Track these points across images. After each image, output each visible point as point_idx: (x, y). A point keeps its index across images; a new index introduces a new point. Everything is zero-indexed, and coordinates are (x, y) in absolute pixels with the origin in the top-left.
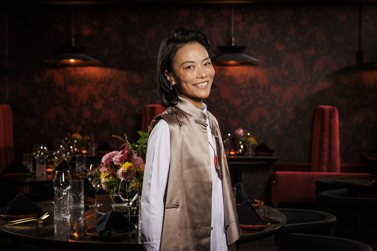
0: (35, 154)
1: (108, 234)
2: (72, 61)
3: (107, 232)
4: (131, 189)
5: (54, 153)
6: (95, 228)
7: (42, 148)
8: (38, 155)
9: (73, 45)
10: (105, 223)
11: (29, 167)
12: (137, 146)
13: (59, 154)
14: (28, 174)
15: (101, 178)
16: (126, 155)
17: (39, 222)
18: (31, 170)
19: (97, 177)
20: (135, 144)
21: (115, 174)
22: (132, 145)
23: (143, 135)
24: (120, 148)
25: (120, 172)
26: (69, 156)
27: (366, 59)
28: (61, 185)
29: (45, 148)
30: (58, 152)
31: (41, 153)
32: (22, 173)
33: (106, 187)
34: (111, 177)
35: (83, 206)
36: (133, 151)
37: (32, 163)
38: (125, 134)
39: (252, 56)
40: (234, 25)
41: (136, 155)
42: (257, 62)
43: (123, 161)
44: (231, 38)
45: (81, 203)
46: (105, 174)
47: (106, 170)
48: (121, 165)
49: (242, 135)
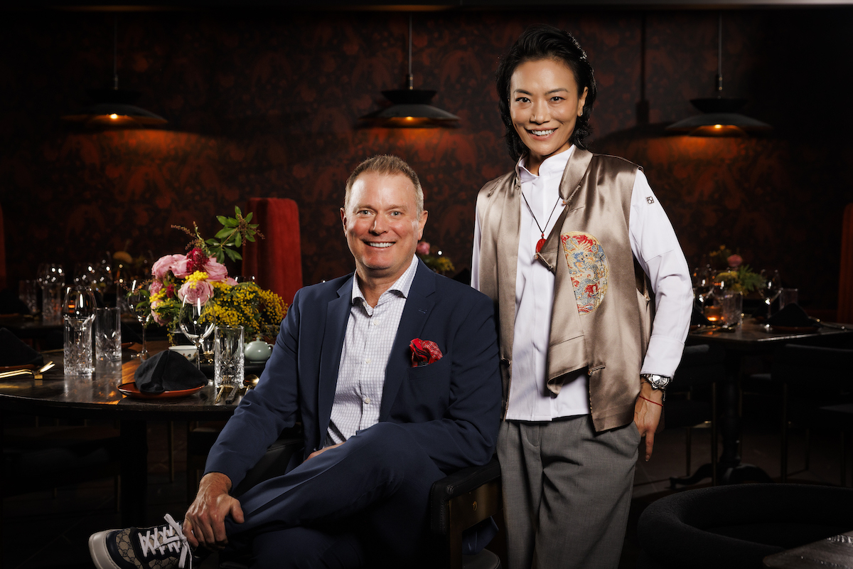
0: (40, 280)
1: (156, 389)
2: (114, 117)
3: (155, 386)
4: (204, 319)
5: (77, 280)
6: (134, 383)
7: (54, 270)
8: (46, 282)
9: (116, 88)
10: (151, 372)
11: (30, 305)
12: (215, 244)
13: (87, 281)
14: (28, 316)
15: (151, 301)
16: (195, 259)
17: (36, 377)
18: (34, 310)
19: (144, 299)
20: (213, 239)
21: (175, 293)
22: (207, 242)
23: (227, 224)
24: (186, 248)
25: (184, 288)
26: (103, 285)
27: (654, 117)
28: (78, 313)
29: (60, 271)
30: (84, 277)
31: (51, 278)
32: (16, 315)
33: (159, 316)
34: (169, 299)
35: (120, 355)
36: (209, 252)
37: (35, 297)
38: (194, 223)
39: (448, 110)
40: (413, 54)
41: (215, 259)
42: (455, 120)
43: (190, 269)
44: (408, 76)
45: (115, 348)
46: (158, 294)
47: (160, 287)
48: (186, 277)
49: (427, 253)
